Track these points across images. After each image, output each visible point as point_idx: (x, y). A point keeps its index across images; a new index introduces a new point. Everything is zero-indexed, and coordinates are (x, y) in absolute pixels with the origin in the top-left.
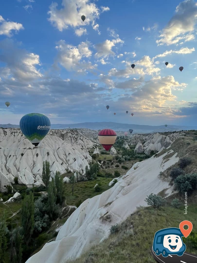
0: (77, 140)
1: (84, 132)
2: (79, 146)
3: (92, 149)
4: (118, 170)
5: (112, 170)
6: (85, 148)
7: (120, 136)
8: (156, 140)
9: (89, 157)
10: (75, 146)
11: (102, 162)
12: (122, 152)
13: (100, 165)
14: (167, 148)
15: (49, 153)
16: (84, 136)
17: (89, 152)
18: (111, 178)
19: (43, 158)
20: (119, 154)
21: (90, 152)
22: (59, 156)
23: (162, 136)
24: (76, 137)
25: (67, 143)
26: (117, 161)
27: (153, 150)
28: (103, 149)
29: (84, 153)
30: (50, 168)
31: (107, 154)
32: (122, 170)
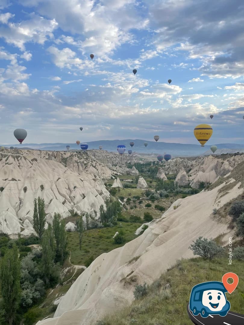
0: (87, 166)
1: (97, 155)
2: (90, 175)
3: (110, 180)
4: (150, 211)
5: (140, 211)
6: (99, 179)
7: (152, 161)
8: (208, 167)
9: (105, 192)
10: (84, 176)
11: (125, 200)
12: (155, 185)
13: (123, 203)
14: (225, 177)
15: (44, 186)
16: (97, 161)
17: (105, 184)
18: (139, 224)
19: (35, 193)
20: (151, 187)
21: (108, 184)
22: (60, 191)
23: (216, 160)
24: (85, 162)
25: (72, 171)
26: (148, 198)
27: (204, 181)
28: (127, 180)
29: (98, 186)
30: (45, 209)
31: (133, 188)
32: (155, 212)
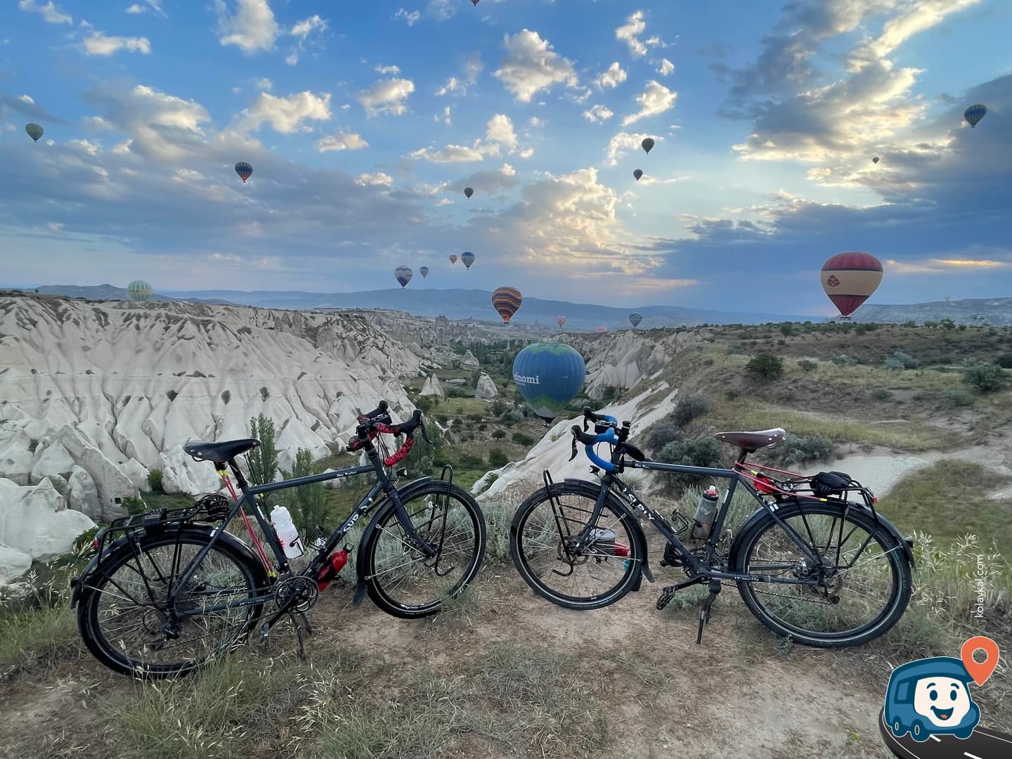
0: (364, 347)
1: (387, 323)
2: (373, 367)
3: (416, 378)
4: (502, 447)
5: (481, 446)
6: (392, 376)
7: (509, 339)
8: (624, 354)
9: (406, 405)
10: (359, 369)
11: (450, 423)
12: (513, 390)
13: (444, 430)
14: (653, 377)
15: (268, 391)
16: (388, 336)
17: (406, 389)
18: (479, 472)
19: (247, 407)
20: (505, 396)
21: (411, 388)
22: (305, 402)
23: (641, 341)
24: (360, 338)
25: (331, 357)
26: (499, 419)
27: (614, 386)
28: (453, 381)
29: (390, 392)
30: (274, 440)
31: (467, 397)
32: (513, 448)
